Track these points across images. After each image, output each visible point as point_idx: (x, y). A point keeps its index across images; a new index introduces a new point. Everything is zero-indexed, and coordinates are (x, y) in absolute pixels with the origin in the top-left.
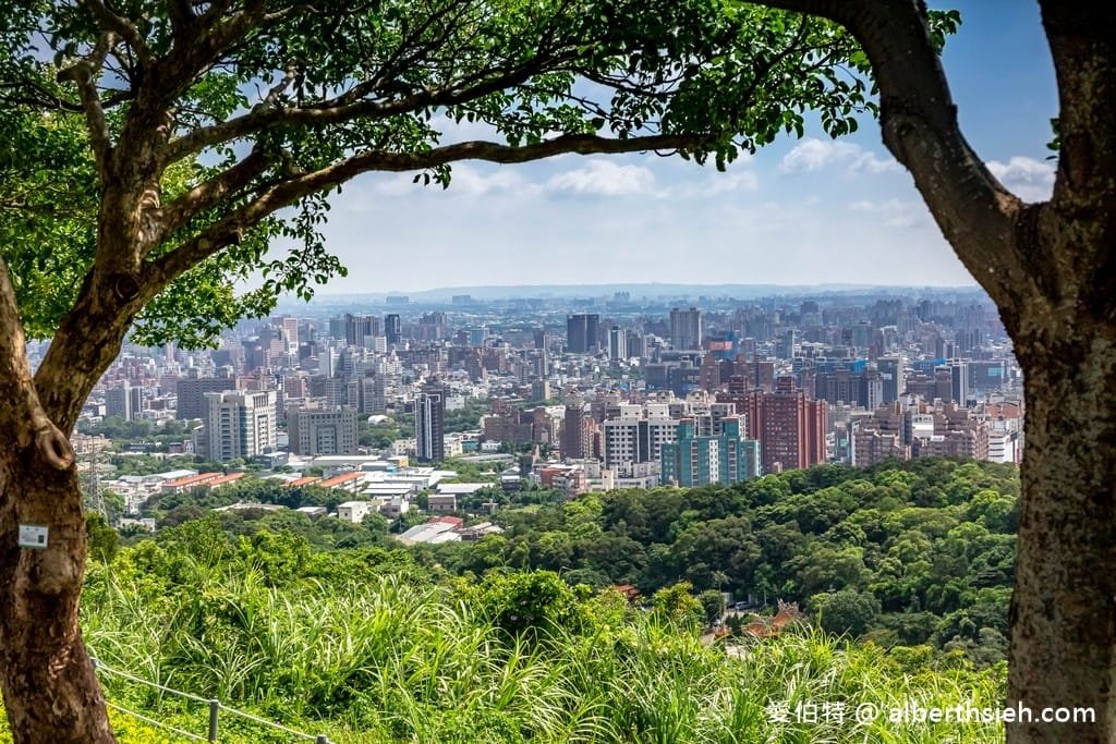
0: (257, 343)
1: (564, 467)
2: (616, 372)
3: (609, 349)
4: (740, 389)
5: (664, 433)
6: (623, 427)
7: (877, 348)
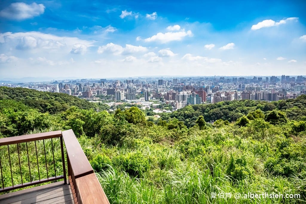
1: (169, 101)
3: (165, 85)
4: (194, 90)
5: (187, 96)
6: (181, 96)
7: (203, 84)
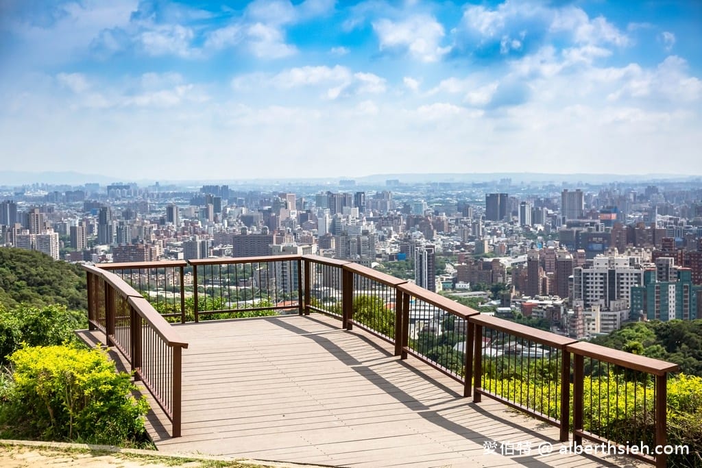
0: (270, 211)
1: (537, 302)
2: (529, 235)
3: (519, 218)
5: (627, 279)
6: (596, 274)
